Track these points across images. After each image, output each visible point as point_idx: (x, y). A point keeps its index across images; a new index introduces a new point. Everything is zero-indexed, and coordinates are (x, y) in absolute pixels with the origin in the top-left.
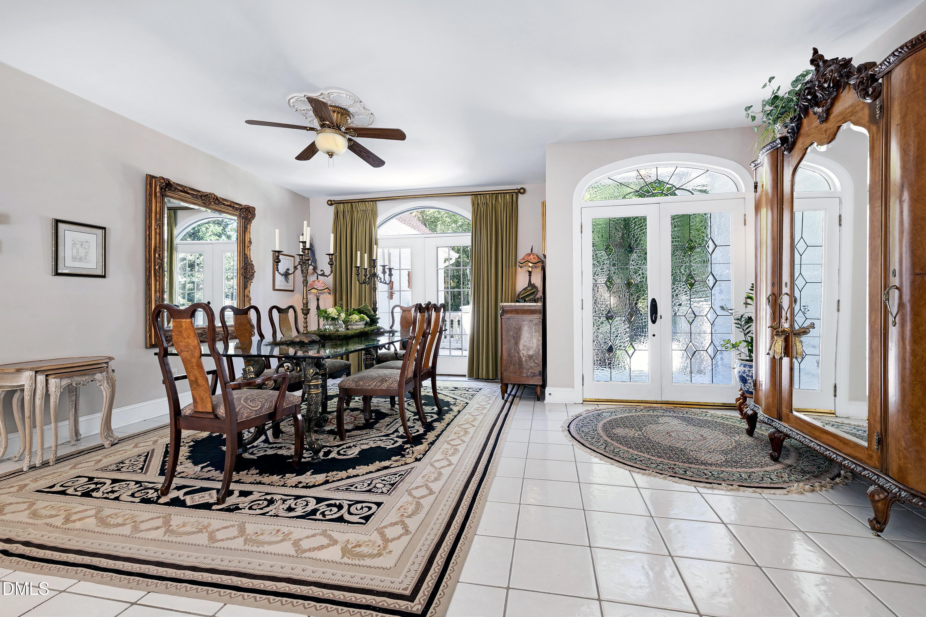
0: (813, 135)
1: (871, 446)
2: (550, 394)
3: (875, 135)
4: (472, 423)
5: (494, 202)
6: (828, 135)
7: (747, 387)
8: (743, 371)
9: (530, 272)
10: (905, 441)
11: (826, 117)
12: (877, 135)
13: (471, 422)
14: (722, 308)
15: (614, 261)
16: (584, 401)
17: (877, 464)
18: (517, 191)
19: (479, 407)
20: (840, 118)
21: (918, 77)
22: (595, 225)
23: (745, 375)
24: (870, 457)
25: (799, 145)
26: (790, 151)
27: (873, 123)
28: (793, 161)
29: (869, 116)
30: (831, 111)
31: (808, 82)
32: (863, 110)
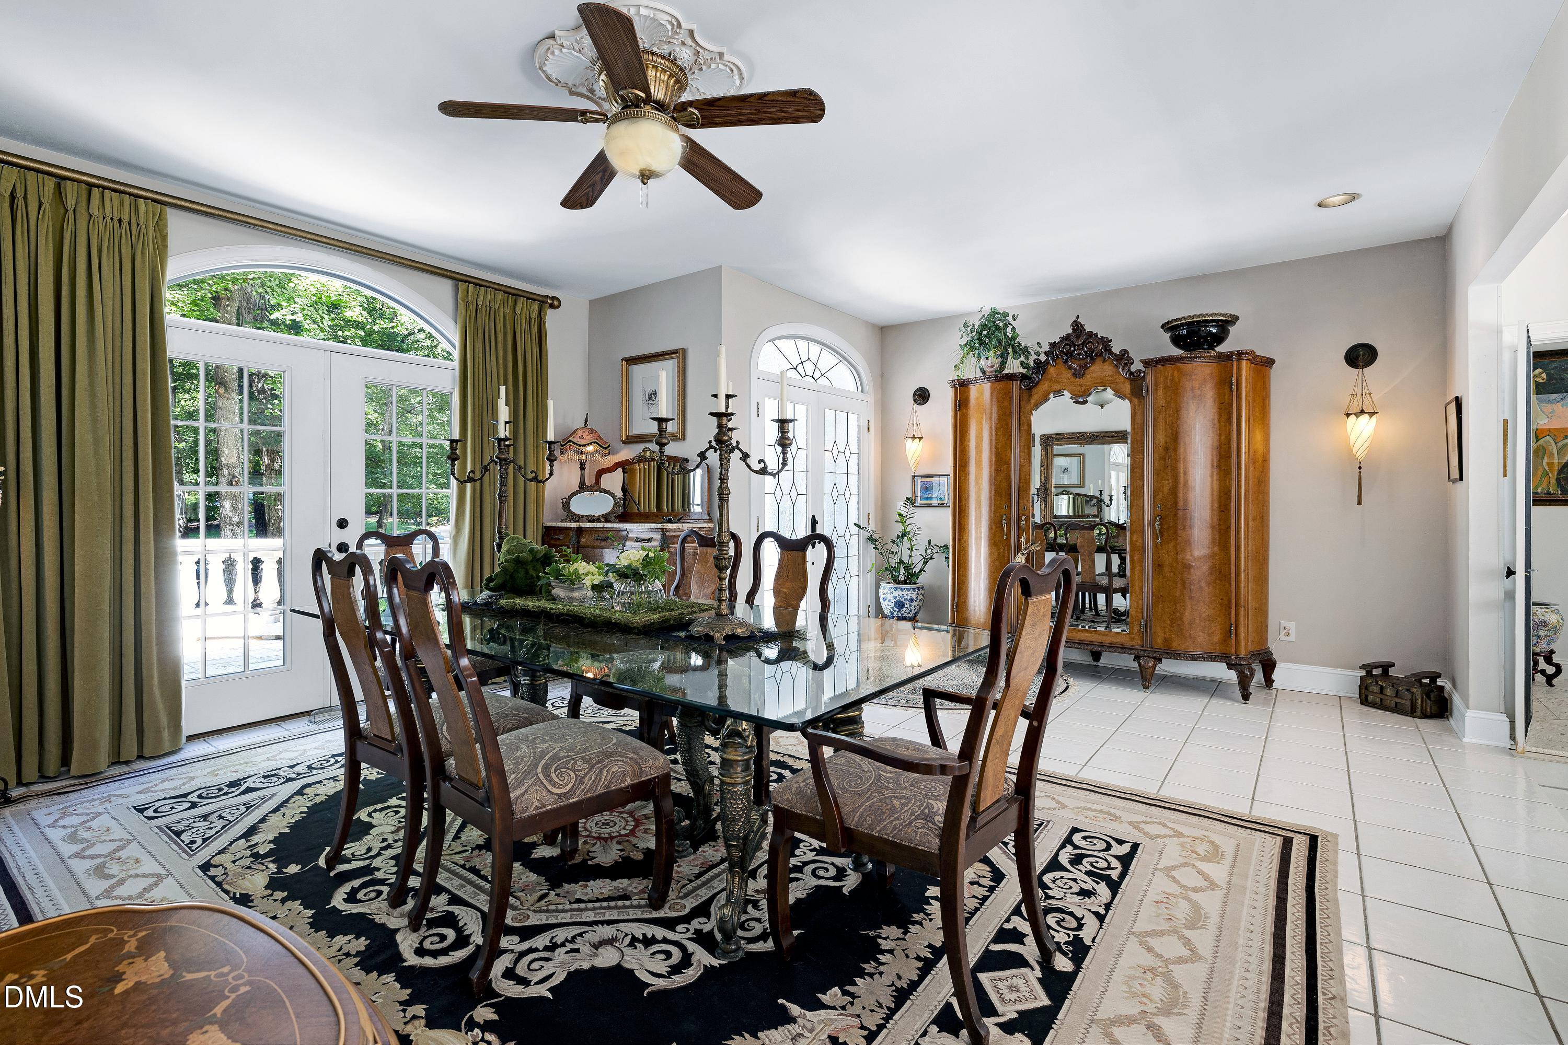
0: (1063, 384)
1: (1133, 631)
3: (1137, 406)
6: (1083, 390)
7: (902, 612)
8: (901, 595)
9: (583, 464)
10: (1170, 620)
11: (1083, 375)
12: (1139, 406)
14: (857, 526)
17: (1139, 642)
18: (548, 300)
20: (1098, 383)
21: (1179, 380)
23: (903, 600)
24: (1132, 639)
25: (1044, 386)
26: (1029, 389)
27: (1136, 397)
28: (1035, 398)
29: (1131, 390)
30: (1087, 372)
31: (1067, 338)
32: (1124, 383)
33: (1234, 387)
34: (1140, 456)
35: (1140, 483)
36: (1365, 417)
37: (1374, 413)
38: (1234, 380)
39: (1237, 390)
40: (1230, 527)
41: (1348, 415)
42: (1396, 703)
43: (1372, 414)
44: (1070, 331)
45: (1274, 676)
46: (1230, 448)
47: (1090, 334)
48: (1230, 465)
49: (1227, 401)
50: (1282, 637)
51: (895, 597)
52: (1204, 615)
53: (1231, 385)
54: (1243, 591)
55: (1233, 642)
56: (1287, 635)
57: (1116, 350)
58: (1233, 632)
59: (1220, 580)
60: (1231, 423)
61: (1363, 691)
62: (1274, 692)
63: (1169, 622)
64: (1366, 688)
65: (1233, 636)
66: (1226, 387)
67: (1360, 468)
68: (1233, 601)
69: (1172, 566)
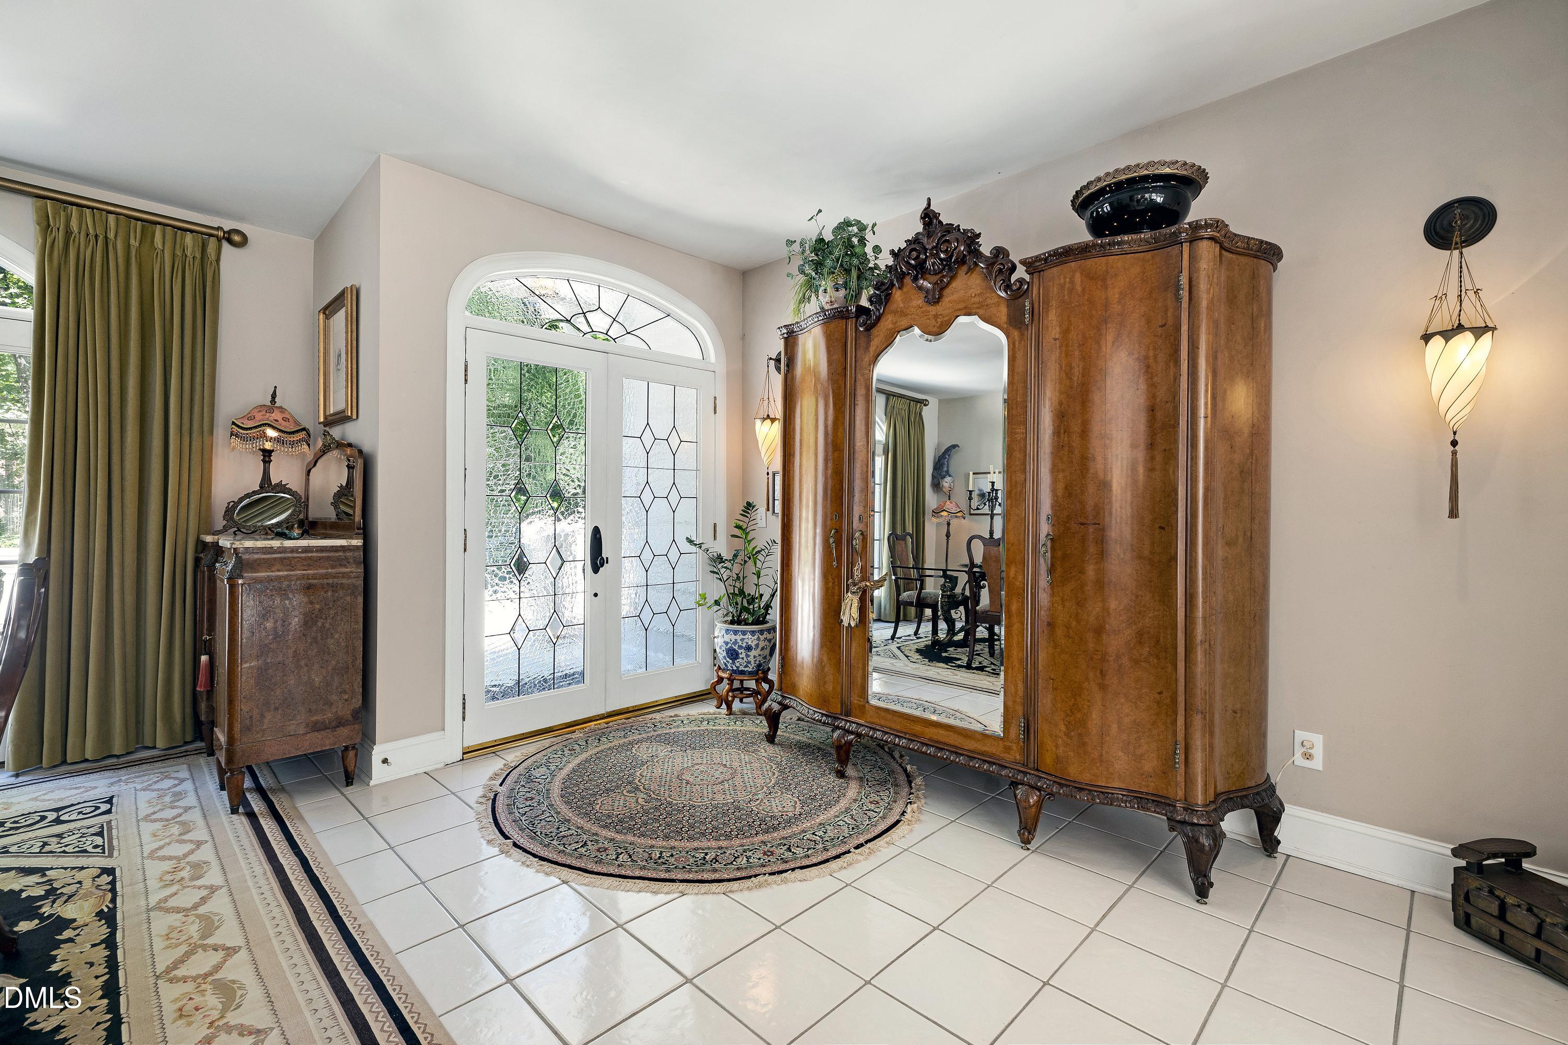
0: (913, 316)
1: (1008, 735)
2: (385, 761)
3: (1017, 343)
4: (210, 941)
5: (134, 243)
6: (939, 323)
7: (738, 664)
8: (733, 640)
9: (267, 455)
10: (1065, 724)
11: (939, 298)
12: (1020, 343)
13: (204, 937)
14: (690, 541)
15: (528, 452)
16: (464, 754)
17: (1018, 757)
18: (221, 234)
19: (175, 870)
20: (961, 306)
21: (1084, 289)
22: (494, 370)
23: (736, 648)
24: (1008, 749)
25: (887, 323)
26: (869, 328)
27: (1015, 327)
28: (875, 343)
29: (1009, 315)
30: (947, 292)
31: (915, 241)
32: (998, 305)
33: (1184, 294)
34: (1020, 430)
35: (1019, 477)
36: (1465, 340)
37: (1486, 329)
38: (1184, 280)
39: (1190, 299)
40: (1175, 558)
41: (1427, 338)
42: (1538, 951)
43: (1479, 332)
44: (920, 228)
45: (1281, 832)
46: (1176, 408)
47: (949, 228)
48: (1176, 442)
49: (1170, 321)
50: (1299, 760)
51: (727, 643)
52: (1126, 720)
53: (1178, 288)
54: (1200, 683)
55: (1181, 778)
56: (1308, 756)
57: (986, 249)
58: (1180, 758)
59: (1157, 657)
60: (1177, 362)
61: (1461, 900)
62: (1280, 859)
63: (1063, 728)
64: (1467, 898)
65: (1181, 768)
66: (1170, 295)
67: (1454, 443)
68: (1181, 699)
69: (1068, 627)
